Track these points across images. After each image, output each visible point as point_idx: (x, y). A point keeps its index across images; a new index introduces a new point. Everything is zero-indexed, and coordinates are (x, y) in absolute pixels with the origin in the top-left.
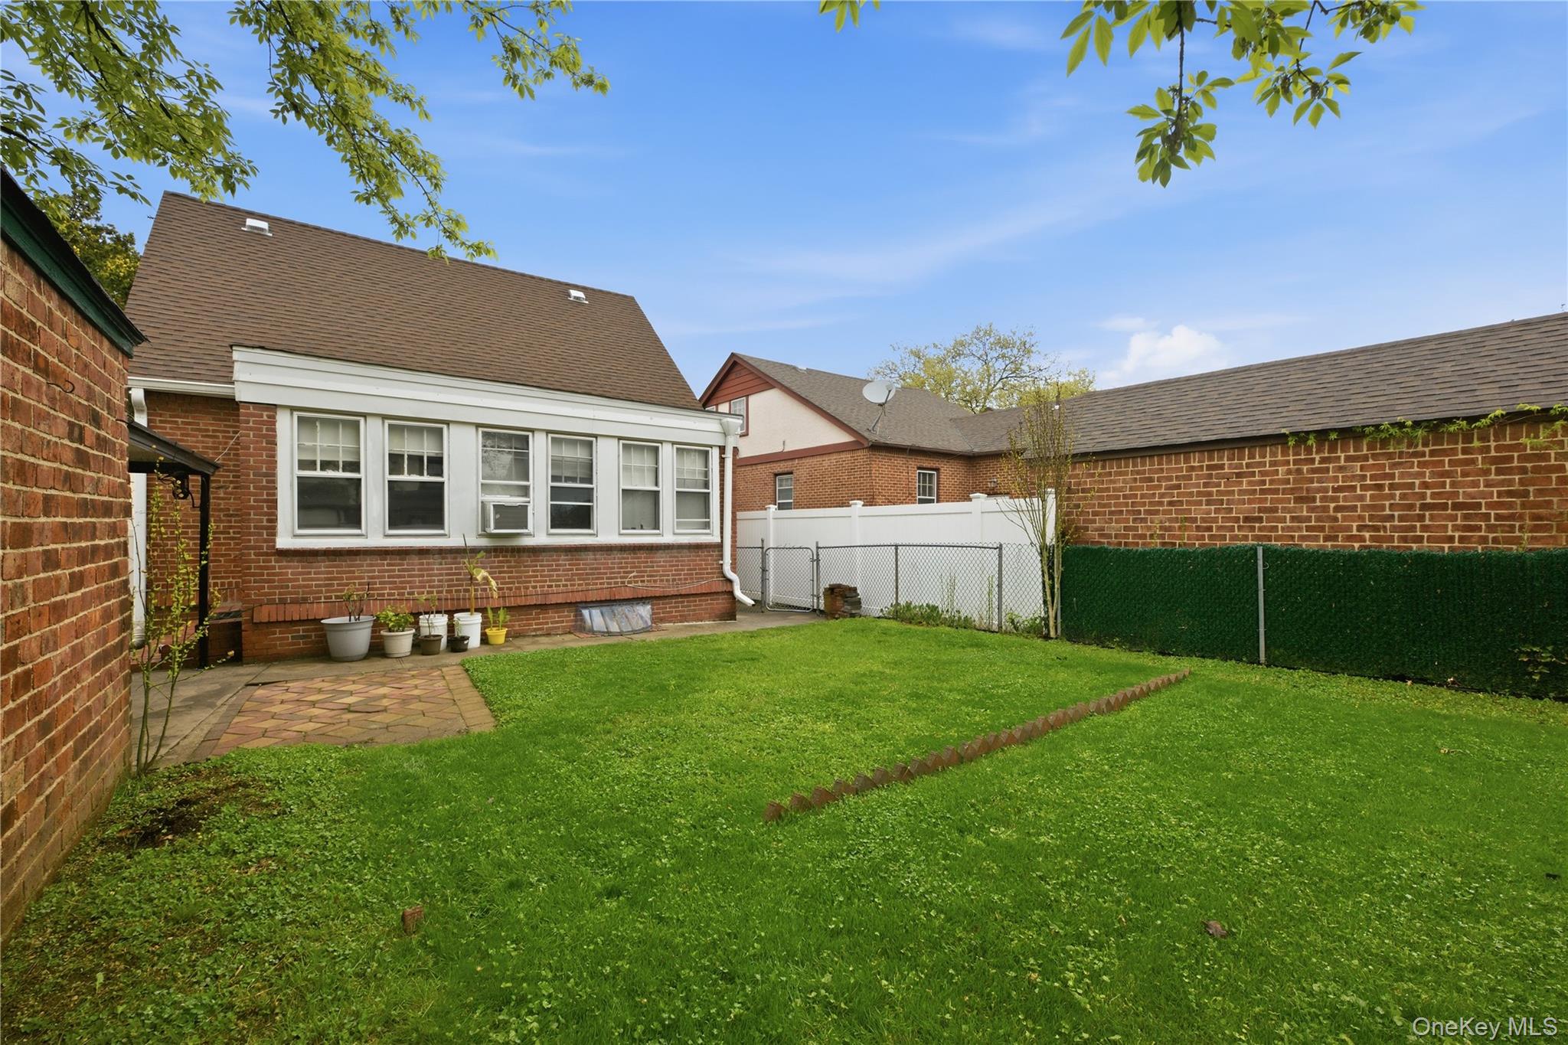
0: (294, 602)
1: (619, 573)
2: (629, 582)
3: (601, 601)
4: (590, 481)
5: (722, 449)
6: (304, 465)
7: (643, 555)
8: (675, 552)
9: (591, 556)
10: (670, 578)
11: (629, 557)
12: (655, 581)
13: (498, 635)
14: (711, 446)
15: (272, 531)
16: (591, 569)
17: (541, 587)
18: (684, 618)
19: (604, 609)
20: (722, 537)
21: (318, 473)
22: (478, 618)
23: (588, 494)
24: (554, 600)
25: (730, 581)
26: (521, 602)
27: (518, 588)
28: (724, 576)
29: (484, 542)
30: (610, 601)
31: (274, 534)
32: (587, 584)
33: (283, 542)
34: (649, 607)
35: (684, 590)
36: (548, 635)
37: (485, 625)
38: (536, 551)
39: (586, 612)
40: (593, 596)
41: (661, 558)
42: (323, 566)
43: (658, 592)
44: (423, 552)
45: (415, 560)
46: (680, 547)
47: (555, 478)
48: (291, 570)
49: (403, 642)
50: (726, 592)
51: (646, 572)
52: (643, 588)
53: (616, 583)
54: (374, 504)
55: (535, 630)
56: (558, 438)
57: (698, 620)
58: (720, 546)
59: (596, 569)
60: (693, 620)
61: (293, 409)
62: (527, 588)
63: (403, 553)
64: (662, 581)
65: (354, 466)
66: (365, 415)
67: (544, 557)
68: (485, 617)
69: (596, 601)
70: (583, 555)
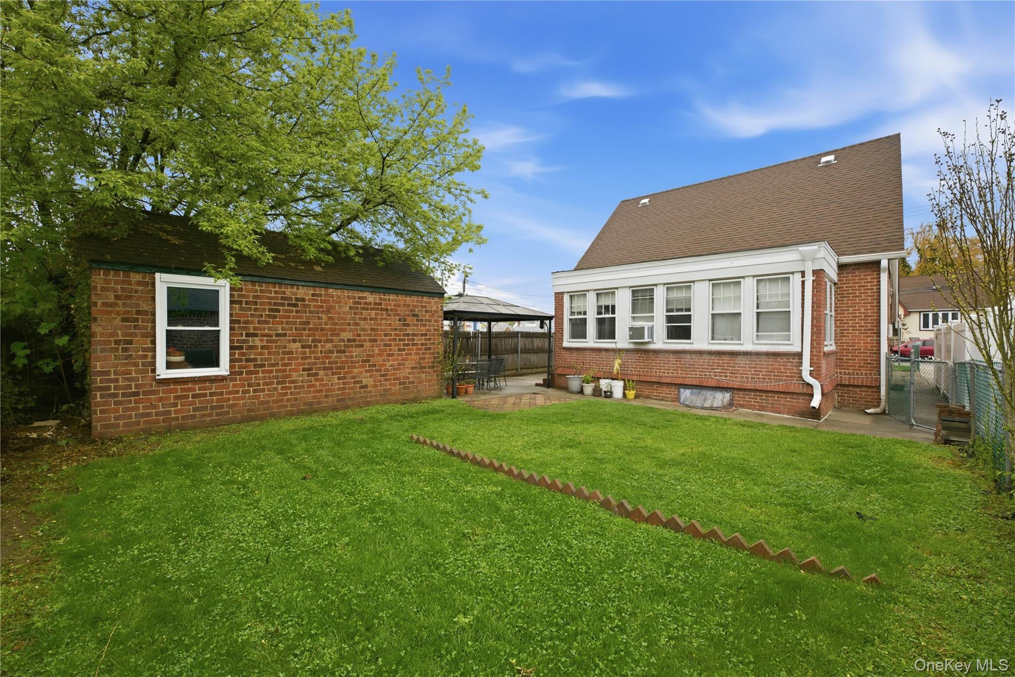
0: (568, 367)
1: (708, 369)
2: (715, 376)
3: (693, 385)
4: (689, 310)
5: (803, 274)
6: (572, 313)
7: (726, 358)
8: (754, 358)
9: (689, 356)
10: (750, 376)
11: (716, 359)
12: (736, 377)
13: (631, 394)
14: (793, 273)
15: (562, 339)
16: (689, 365)
17: (660, 372)
18: (762, 408)
19: (695, 391)
20: (802, 348)
21: (576, 317)
22: (621, 383)
23: (688, 318)
24: (664, 380)
25: (811, 386)
26: (648, 379)
27: (648, 372)
28: (804, 381)
29: (631, 346)
30: (699, 386)
31: (562, 341)
32: (686, 374)
33: (565, 344)
34: (728, 395)
35: (759, 386)
36: (663, 400)
37: (625, 388)
38: (657, 352)
39: (682, 390)
40: (687, 382)
41: (741, 361)
42: (575, 354)
43: (737, 385)
44: (607, 350)
45: (604, 353)
46: (758, 354)
47: (668, 311)
48: (567, 355)
49: (589, 389)
50: (804, 394)
51: (729, 370)
52: (725, 381)
53: (705, 375)
54: (591, 328)
55: (656, 396)
56: (670, 287)
57: (776, 412)
58: (800, 355)
59: (692, 365)
60: (771, 412)
61: (568, 292)
62: (651, 372)
63: (600, 350)
64: (743, 377)
65: (585, 313)
66: (588, 291)
67: (660, 355)
68: (625, 384)
69: (690, 385)
70: (684, 356)
